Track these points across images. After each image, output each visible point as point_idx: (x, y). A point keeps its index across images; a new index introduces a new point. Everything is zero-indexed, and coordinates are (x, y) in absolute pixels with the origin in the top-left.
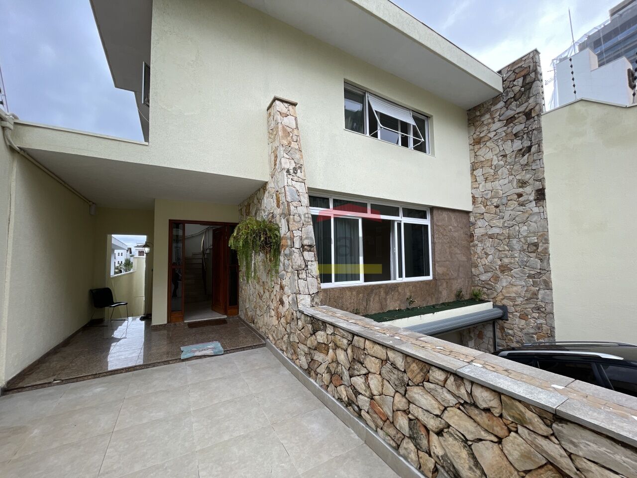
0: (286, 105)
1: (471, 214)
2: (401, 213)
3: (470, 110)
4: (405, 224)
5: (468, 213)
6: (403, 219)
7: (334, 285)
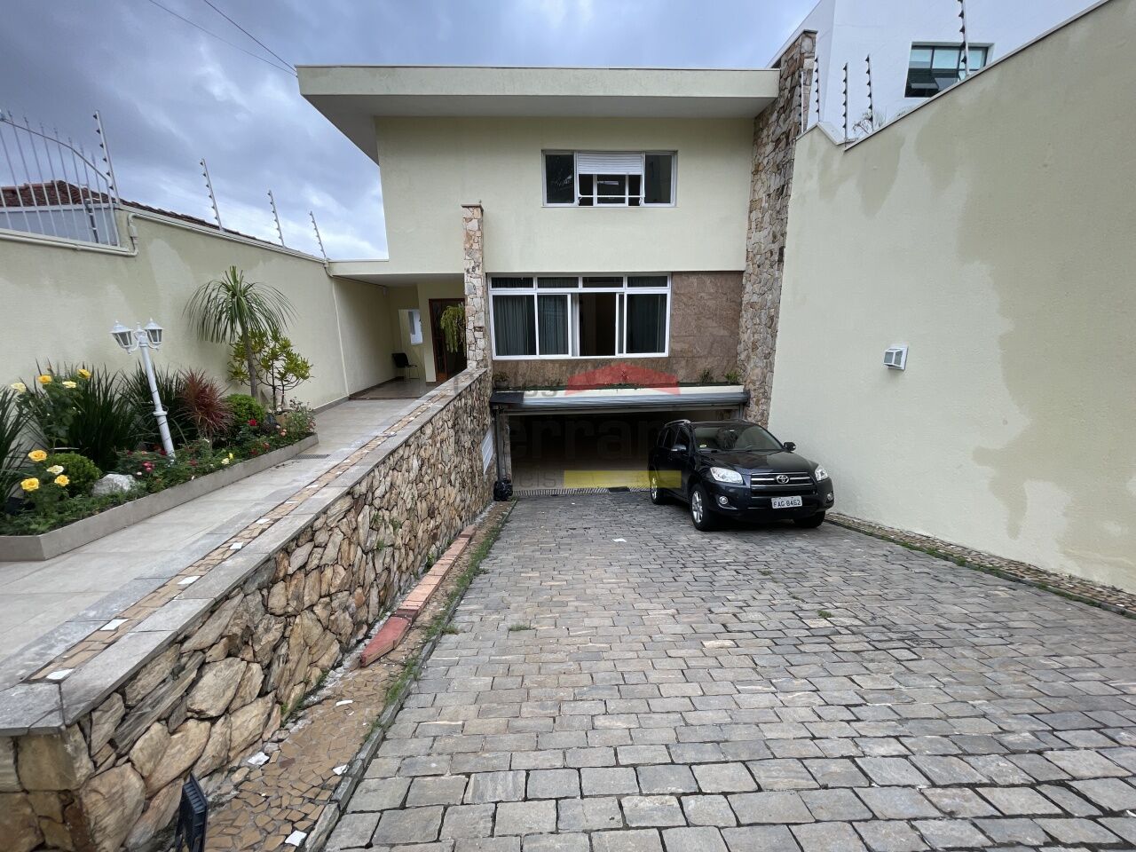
0: (471, 209)
1: (745, 274)
2: (625, 283)
3: (756, 118)
4: (629, 296)
5: (740, 273)
6: (627, 290)
7: (538, 357)
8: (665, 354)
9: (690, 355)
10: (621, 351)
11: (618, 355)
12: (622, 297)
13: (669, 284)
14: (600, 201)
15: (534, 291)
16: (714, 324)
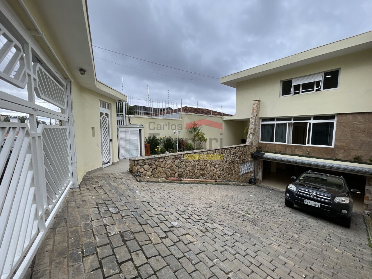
0: (256, 101)
2: (312, 119)
4: (313, 123)
6: (312, 121)
7: (274, 143)
8: (333, 146)
9: (347, 148)
10: (308, 143)
11: (307, 145)
12: (310, 124)
13: (336, 118)
14: (302, 92)
15: (275, 122)
16: (363, 135)
